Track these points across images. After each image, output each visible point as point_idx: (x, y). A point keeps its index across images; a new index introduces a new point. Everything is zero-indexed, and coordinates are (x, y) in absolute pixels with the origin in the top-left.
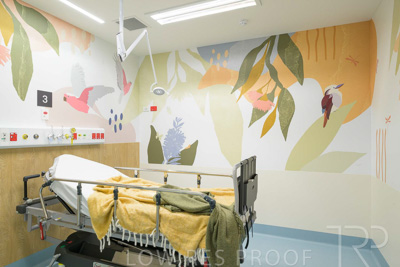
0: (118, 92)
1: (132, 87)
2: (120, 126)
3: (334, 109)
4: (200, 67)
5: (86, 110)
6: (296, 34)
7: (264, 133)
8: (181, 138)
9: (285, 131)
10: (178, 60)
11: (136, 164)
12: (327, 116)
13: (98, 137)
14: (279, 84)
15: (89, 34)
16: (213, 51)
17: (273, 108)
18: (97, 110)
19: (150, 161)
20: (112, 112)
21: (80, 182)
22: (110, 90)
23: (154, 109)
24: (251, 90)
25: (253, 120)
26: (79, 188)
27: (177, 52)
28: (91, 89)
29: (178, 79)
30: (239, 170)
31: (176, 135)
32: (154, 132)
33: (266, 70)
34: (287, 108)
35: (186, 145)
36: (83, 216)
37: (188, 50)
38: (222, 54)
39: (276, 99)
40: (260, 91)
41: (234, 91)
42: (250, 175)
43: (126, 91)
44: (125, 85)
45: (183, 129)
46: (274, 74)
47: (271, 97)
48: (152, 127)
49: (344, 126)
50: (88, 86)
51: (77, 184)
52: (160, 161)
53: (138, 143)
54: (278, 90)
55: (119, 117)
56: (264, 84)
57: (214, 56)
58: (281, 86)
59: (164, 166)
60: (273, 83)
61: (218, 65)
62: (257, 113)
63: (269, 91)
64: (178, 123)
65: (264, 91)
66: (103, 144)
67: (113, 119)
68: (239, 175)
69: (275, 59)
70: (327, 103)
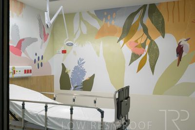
0: (40, 40)
1: (49, 37)
2: (42, 63)
3: (184, 54)
4: (96, 24)
5: (20, 55)
6: (160, 4)
7: (139, 70)
8: (83, 72)
9: (153, 69)
10: (81, 19)
11: (52, 90)
12: (180, 59)
13: (28, 72)
14: (149, 37)
15: (22, 4)
16: (105, 14)
17: (145, 53)
18: (27, 54)
19: (61, 88)
20: (36, 54)
21: (24, 102)
22: (35, 40)
23: (64, 52)
24: (130, 40)
25: (132, 61)
26: (23, 105)
27: (80, 13)
28: (23, 40)
29: (82, 32)
30: (117, 94)
31: (79, 70)
32: (64, 68)
33: (140, 27)
34: (154, 53)
35: (86, 77)
36: (25, 121)
37: (88, 12)
38: (112, 16)
39: (147, 47)
40: (136, 41)
41: (119, 41)
42: (124, 97)
43: (45, 40)
44: (44, 36)
45: (84, 66)
46: (145, 30)
47: (143, 45)
48: (63, 64)
49: (190, 66)
50: (21, 38)
51: (22, 102)
52: (69, 88)
53: (53, 76)
54: (148, 41)
55: (40, 58)
56: (139, 37)
57: (106, 17)
58: (150, 38)
59: (71, 91)
60: (145, 36)
61: (108, 23)
62: (135, 57)
63: (143, 42)
64: (81, 62)
65: (139, 41)
66: (30, 77)
67: (37, 59)
68: (117, 97)
69: (147, 21)
70: (180, 51)
